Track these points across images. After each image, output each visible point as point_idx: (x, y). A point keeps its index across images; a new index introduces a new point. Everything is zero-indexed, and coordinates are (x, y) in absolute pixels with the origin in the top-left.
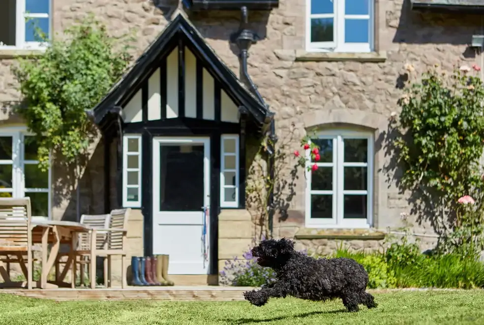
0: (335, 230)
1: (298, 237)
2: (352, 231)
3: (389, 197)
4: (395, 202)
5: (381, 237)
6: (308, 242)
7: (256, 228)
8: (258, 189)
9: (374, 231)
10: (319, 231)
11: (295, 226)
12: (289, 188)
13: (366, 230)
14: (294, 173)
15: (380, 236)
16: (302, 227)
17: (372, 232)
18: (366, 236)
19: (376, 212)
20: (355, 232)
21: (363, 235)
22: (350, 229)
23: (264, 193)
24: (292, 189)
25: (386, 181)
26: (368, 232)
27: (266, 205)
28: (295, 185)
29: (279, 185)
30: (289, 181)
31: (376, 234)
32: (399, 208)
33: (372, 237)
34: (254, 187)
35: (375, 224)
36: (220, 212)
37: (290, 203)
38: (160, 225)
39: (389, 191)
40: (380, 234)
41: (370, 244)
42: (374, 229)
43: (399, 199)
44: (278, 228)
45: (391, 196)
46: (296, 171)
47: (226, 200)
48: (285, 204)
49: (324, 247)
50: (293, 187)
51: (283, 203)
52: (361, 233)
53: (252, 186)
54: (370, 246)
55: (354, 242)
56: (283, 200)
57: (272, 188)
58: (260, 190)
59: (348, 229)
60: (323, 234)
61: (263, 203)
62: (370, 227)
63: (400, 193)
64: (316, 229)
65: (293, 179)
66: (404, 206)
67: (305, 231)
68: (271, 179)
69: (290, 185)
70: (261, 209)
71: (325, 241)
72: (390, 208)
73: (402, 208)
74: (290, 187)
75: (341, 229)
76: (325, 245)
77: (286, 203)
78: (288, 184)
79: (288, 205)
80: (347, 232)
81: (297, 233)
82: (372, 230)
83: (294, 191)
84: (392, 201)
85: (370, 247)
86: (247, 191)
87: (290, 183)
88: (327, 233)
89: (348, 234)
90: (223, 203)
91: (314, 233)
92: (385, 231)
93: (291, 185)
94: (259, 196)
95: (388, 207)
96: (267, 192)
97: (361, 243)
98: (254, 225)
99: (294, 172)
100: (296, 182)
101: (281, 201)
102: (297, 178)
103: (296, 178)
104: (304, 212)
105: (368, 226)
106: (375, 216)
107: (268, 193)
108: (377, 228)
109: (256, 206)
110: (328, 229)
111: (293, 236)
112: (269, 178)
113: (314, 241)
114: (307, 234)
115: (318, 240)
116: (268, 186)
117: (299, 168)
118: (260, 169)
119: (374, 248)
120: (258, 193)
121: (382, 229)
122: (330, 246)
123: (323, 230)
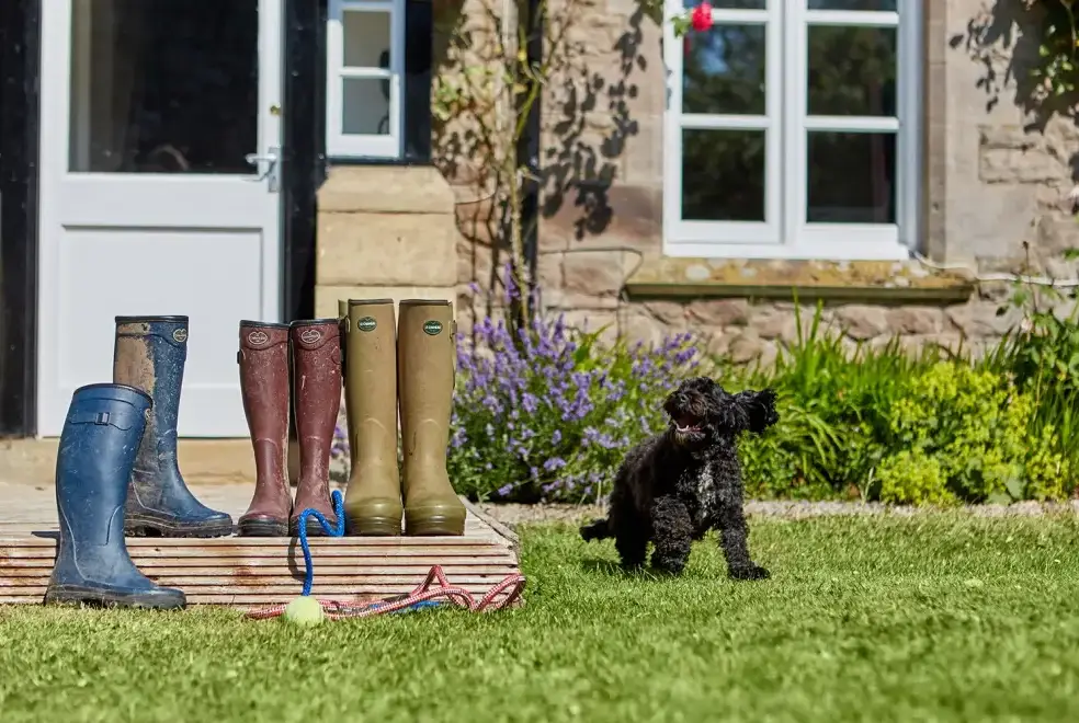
0: (777, 266)
1: (635, 291)
2: (844, 268)
3: (984, 141)
4: (1007, 162)
5: (958, 294)
6: (673, 309)
7: (474, 258)
8: (479, 101)
9: (930, 269)
10: (717, 266)
11: (623, 249)
12: (612, 105)
13: (897, 267)
14: (627, 46)
15: (953, 288)
16: (651, 254)
17: (920, 273)
18: (899, 289)
19: (933, 197)
20: (855, 275)
21: (888, 285)
22: (836, 263)
23: (503, 117)
24: (621, 105)
25: (980, 83)
26: (904, 272)
27: (511, 166)
28: (634, 91)
29: (573, 93)
30: (612, 76)
31: (938, 283)
32: (1022, 182)
33: (922, 295)
34: (465, 93)
35: (933, 244)
36: (324, 177)
37: (617, 162)
38: (68, 228)
39: (987, 119)
40: (952, 281)
41: (914, 319)
42: (929, 262)
43: (1024, 148)
44: (560, 255)
45: (992, 136)
46: (638, 37)
47: (348, 129)
48: (598, 167)
49: (735, 330)
50: (626, 98)
51: (592, 161)
52: (881, 276)
53: (459, 91)
54: (917, 326)
55: (851, 311)
56: (589, 149)
57: (533, 96)
58: (490, 106)
59: (827, 262)
60: (732, 280)
61: (499, 155)
62: (912, 255)
63: (1028, 129)
64: (705, 261)
65: (627, 69)
66: (1042, 175)
67: (664, 266)
68: (530, 60)
69: (613, 92)
70: (491, 182)
71: (742, 305)
72: (991, 182)
73: (1036, 181)
74: (616, 99)
75: (804, 262)
76: (740, 322)
77: (601, 161)
78: (606, 89)
79: (610, 172)
80: (826, 272)
81: (631, 275)
82: (923, 266)
83: (632, 117)
84: (997, 157)
85: (913, 332)
86: (436, 110)
87: (615, 84)
88: (748, 277)
89: (827, 282)
90: (338, 142)
91: (698, 275)
92: (972, 272)
93: (617, 91)
94: (484, 128)
95: (981, 178)
96: (514, 114)
97: (878, 316)
98: (468, 245)
99: (631, 41)
100: (636, 77)
101: (585, 155)
102: (642, 63)
103: (636, 67)
104: (660, 196)
105: (902, 253)
106: (933, 211)
107: (519, 118)
108: (939, 259)
109: (476, 173)
110: (751, 262)
111: (617, 287)
112: (523, 56)
113: (698, 308)
114: (671, 281)
115: (713, 305)
116: (519, 89)
117: (647, 23)
118: (492, 26)
119: (931, 337)
120: (479, 118)
121: (960, 263)
122: (761, 325)
123: (732, 264)
